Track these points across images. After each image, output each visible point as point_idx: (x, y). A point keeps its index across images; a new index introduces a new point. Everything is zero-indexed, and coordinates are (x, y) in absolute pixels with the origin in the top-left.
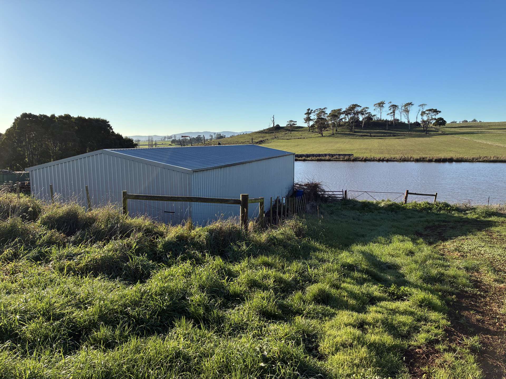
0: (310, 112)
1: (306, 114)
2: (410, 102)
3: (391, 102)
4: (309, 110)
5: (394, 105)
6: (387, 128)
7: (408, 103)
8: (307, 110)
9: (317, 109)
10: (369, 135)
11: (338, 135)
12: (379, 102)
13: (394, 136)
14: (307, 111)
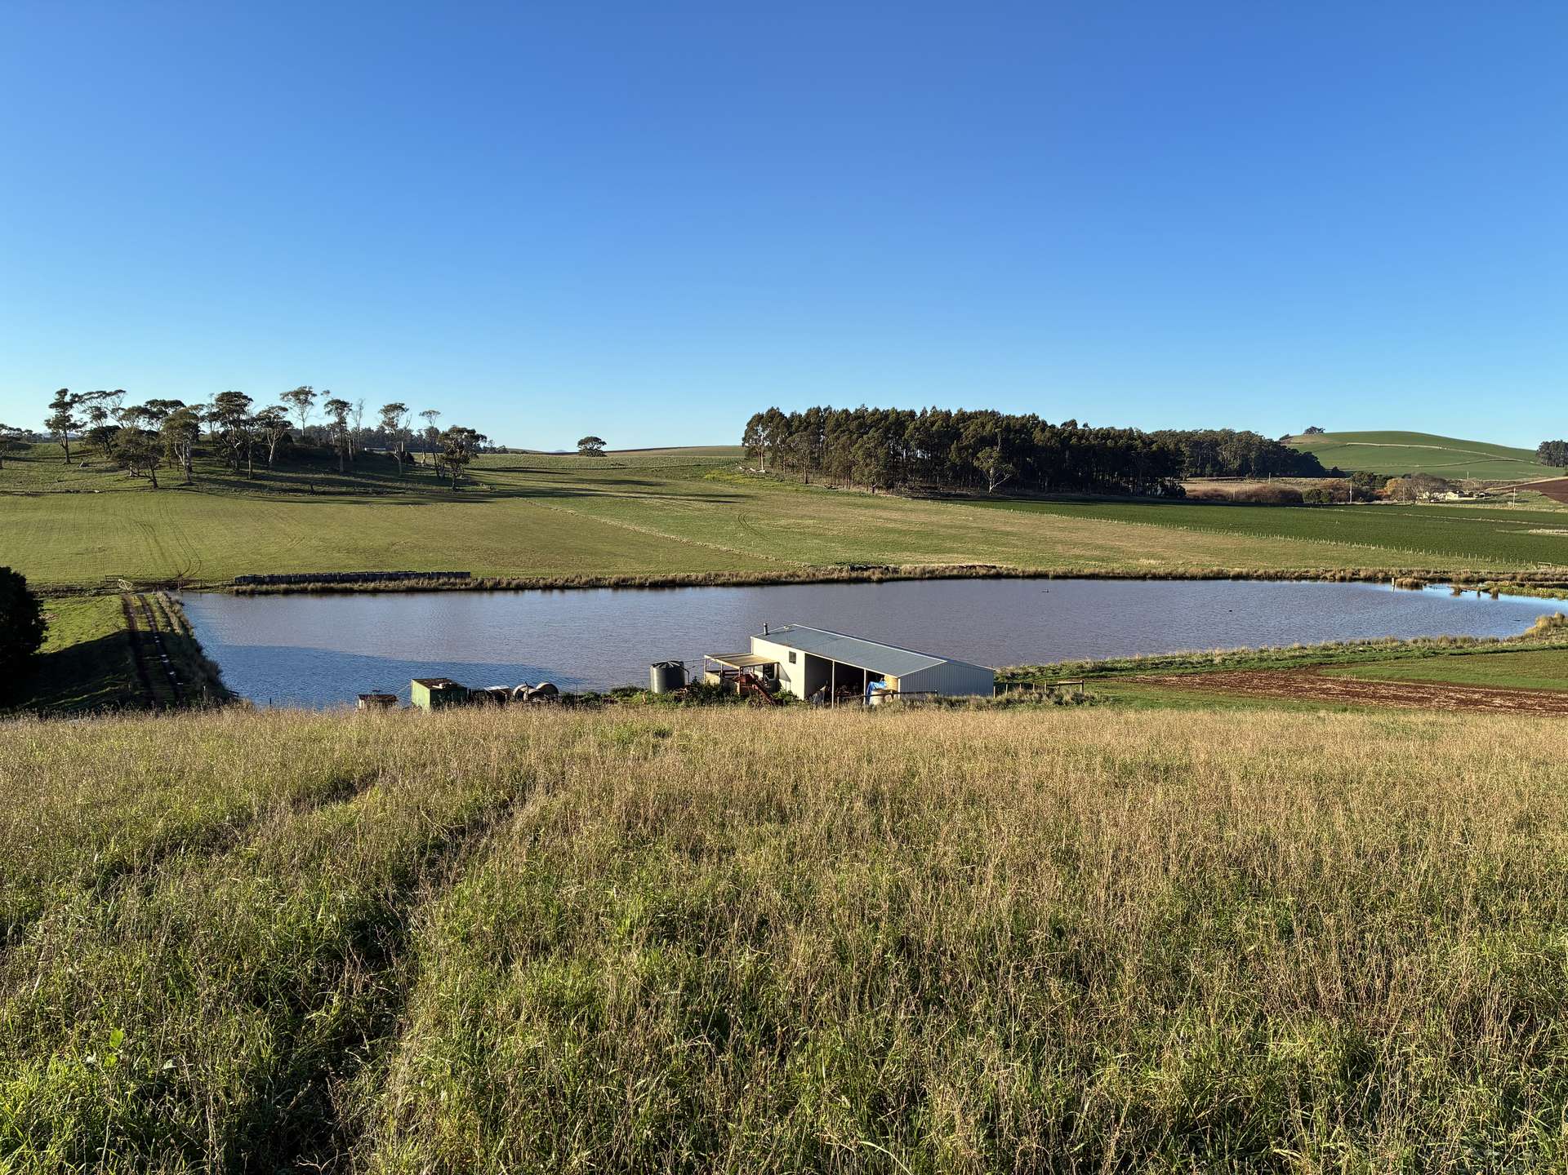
0: (68, 399)
1: (52, 406)
2: (399, 401)
3: (328, 392)
4: (63, 392)
5: (338, 402)
6: (342, 469)
7: (393, 403)
8: (59, 393)
9: (90, 393)
10: (307, 487)
11: (207, 486)
12: (295, 388)
13: (379, 493)
14: (57, 396)
